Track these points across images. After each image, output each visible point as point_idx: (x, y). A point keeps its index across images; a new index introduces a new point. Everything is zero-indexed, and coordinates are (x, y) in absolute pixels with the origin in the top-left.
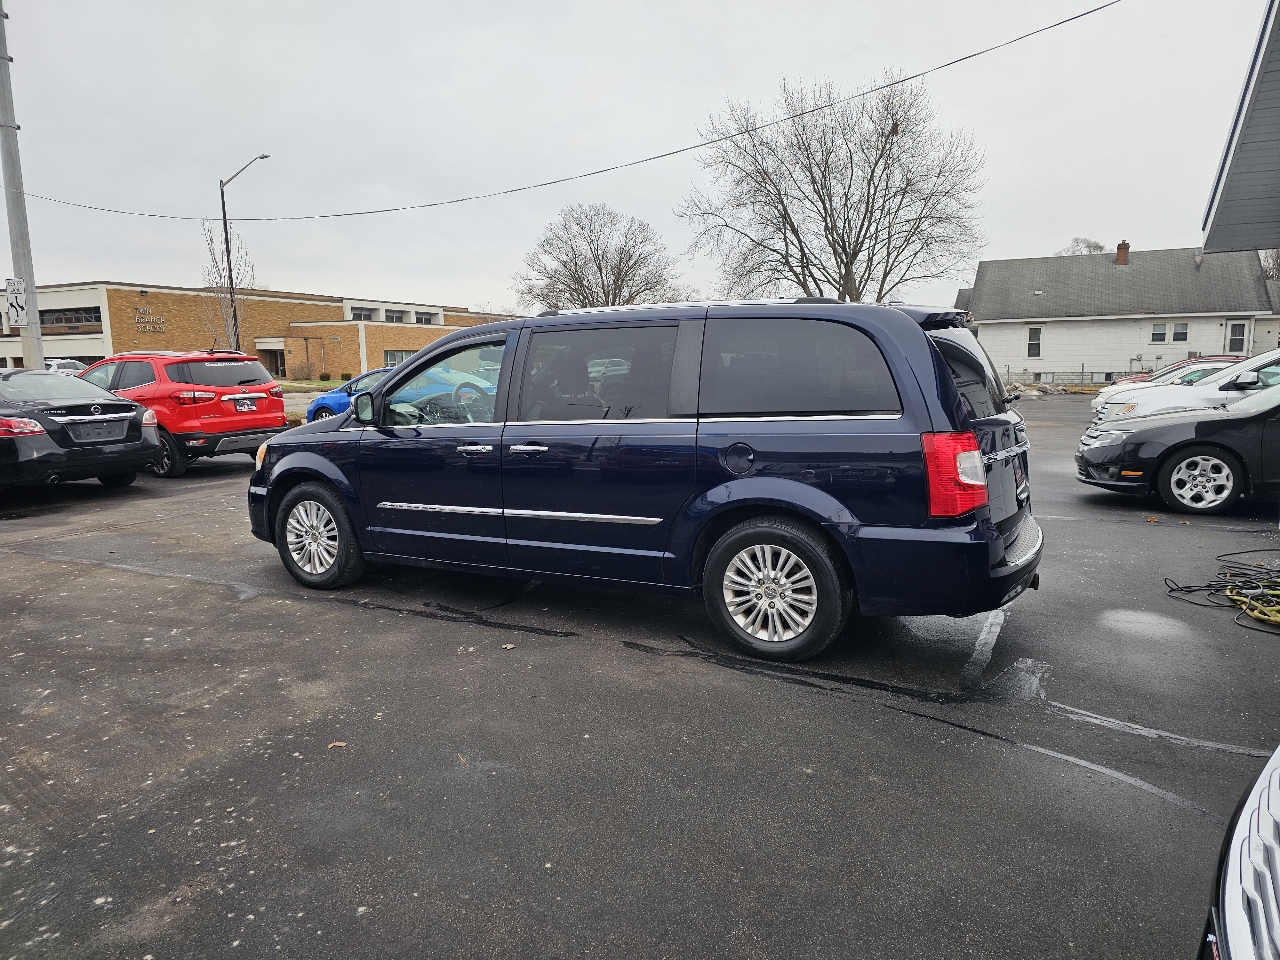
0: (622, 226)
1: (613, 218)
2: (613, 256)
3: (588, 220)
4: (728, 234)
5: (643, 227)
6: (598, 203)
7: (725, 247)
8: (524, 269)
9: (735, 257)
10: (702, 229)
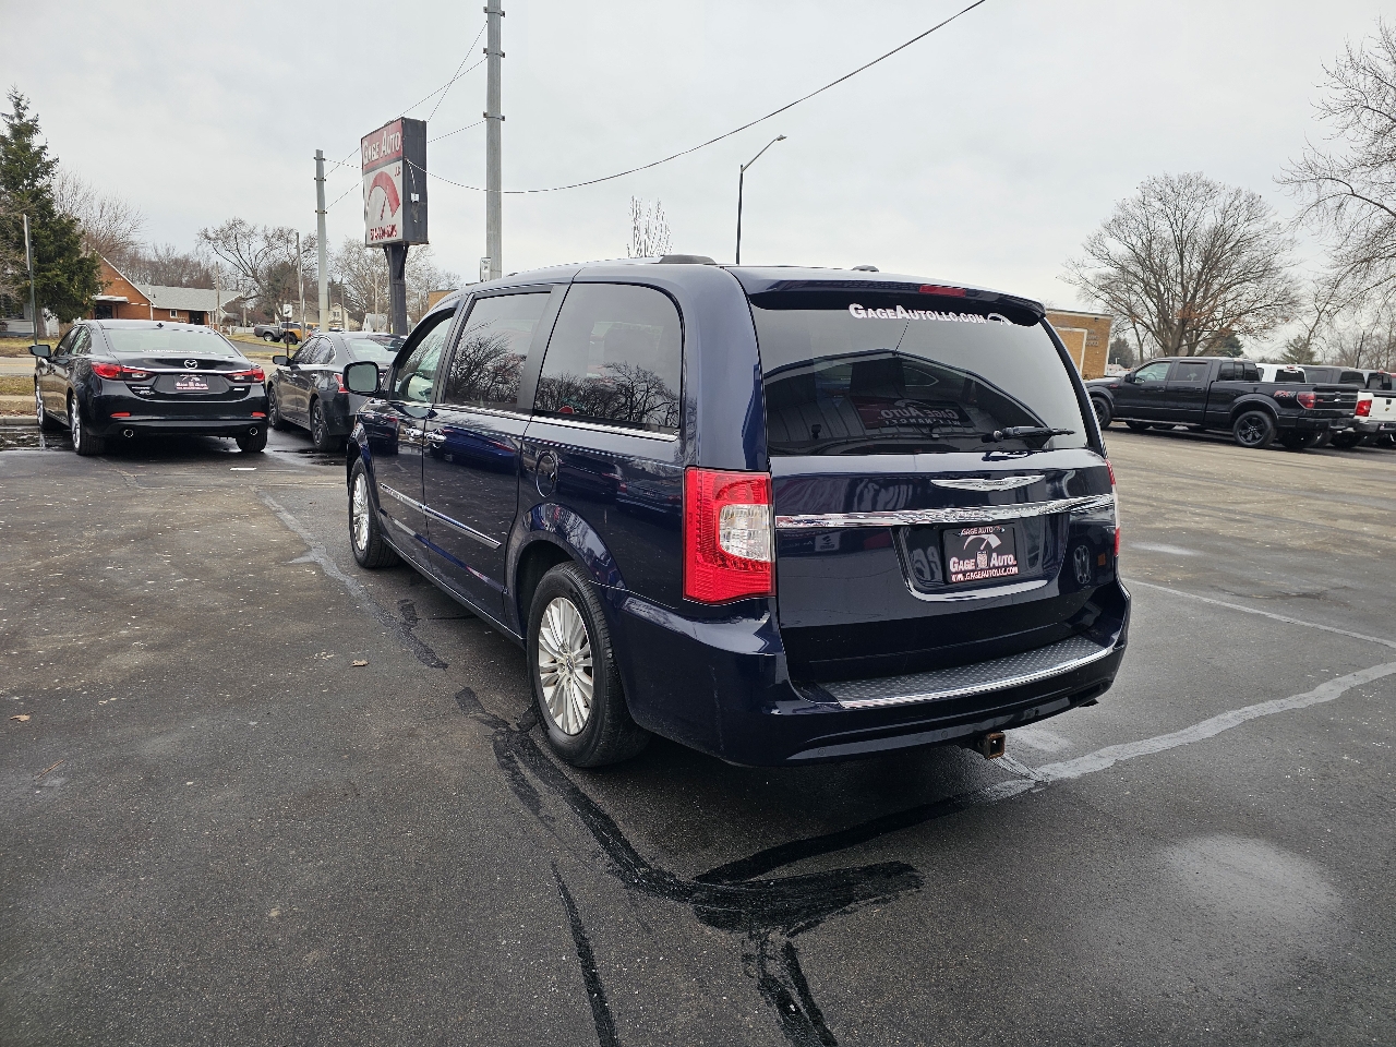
0: (1221, 201)
1: (1210, 190)
2: (1202, 240)
3: (1174, 194)
4: (1353, 205)
5: (1252, 201)
6: (1192, 172)
7: (1346, 224)
8: (1081, 254)
9: (1357, 238)
10: (1314, 198)
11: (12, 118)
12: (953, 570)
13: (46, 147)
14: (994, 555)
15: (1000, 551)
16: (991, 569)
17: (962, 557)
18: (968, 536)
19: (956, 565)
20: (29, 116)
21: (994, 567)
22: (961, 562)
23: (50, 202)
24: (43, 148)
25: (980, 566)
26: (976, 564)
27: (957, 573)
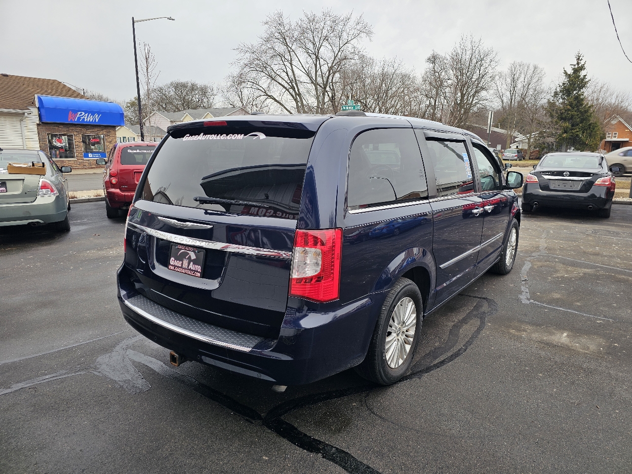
11: (575, 65)
12: (171, 263)
13: (586, 75)
14: (192, 263)
15: (195, 262)
16: (188, 269)
17: (176, 259)
18: (181, 249)
19: (173, 261)
20: (582, 62)
21: (190, 270)
22: (176, 261)
23: (582, 100)
24: (585, 76)
25: (184, 266)
26: (182, 265)
27: (172, 265)
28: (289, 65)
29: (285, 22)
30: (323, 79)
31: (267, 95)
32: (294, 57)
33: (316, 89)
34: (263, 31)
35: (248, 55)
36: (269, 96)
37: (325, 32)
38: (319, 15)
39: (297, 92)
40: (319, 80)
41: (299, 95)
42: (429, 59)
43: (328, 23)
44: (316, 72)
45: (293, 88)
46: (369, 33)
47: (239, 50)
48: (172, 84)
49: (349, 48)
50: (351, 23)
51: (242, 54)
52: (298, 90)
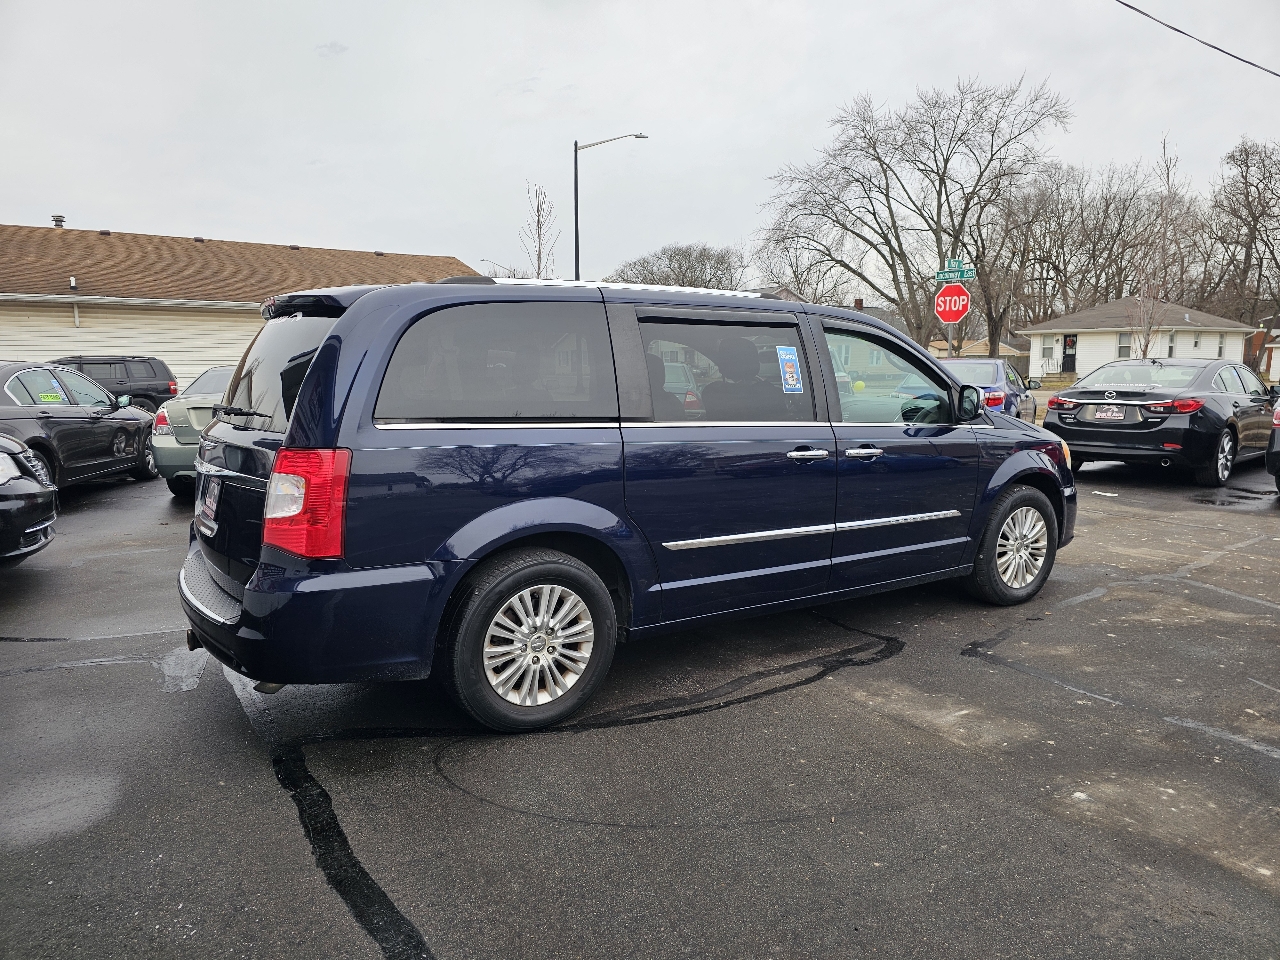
28: (882, 198)
29: (877, 115)
30: (952, 220)
31: (833, 259)
32: (894, 182)
33: (939, 241)
34: (830, 137)
35: (796, 185)
36: (838, 262)
37: (961, 126)
38: (950, 92)
39: (897, 248)
40: (945, 221)
41: (902, 256)
42: (1232, 157)
43: (969, 106)
44: (940, 206)
45: (888, 242)
46: (1060, 117)
47: (780, 178)
48: (664, 252)
49: (1015, 152)
50: (1020, 99)
51: (785, 185)
52: (900, 245)
